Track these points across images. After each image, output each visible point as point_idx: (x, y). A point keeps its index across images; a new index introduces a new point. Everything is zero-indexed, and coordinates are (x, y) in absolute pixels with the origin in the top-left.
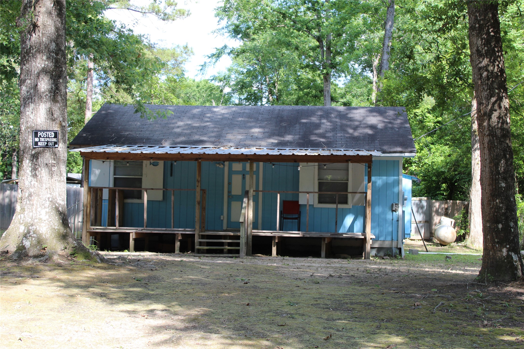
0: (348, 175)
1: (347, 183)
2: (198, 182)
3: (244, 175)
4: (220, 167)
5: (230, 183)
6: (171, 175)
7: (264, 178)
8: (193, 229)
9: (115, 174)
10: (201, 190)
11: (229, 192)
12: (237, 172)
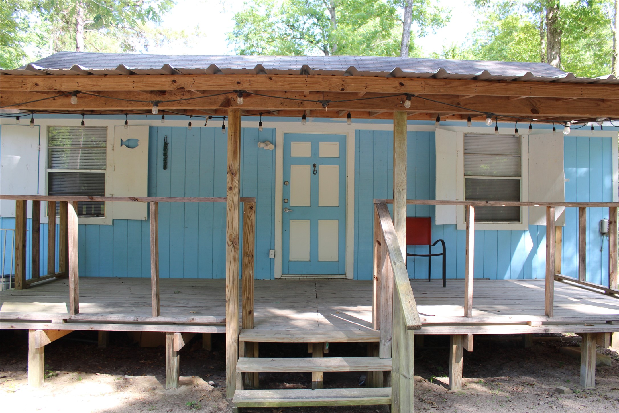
0: (519, 165)
1: (519, 181)
2: (233, 174)
3: (315, 166)
4: (266, 148)
5: (286, 183)
6: (165, 167)
7: (358, 173)
8: (220, 319)
9: (50, 166)
10: (241, 199)
11: (285, 201)
12: (300, 160)
